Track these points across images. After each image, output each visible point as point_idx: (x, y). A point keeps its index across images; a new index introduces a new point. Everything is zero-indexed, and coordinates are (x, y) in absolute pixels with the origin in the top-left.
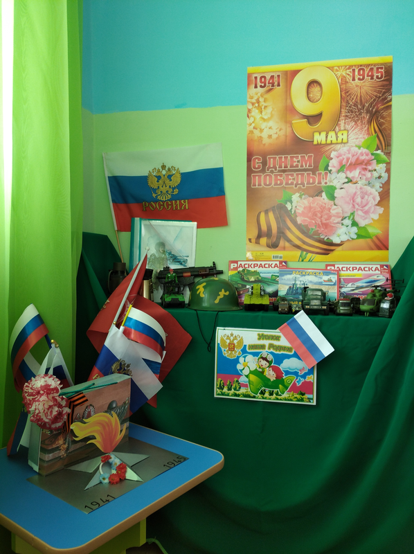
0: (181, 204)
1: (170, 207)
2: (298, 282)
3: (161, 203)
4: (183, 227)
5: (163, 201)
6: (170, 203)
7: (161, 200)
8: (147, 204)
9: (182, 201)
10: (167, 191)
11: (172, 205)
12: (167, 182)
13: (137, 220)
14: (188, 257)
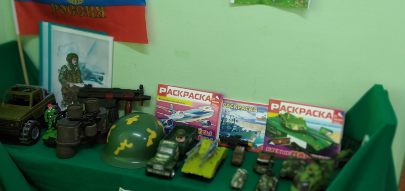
0: (95, 11)
1: (83, 13)
2: (228, 117)
3: (73, 8)
4: (97, 39)
5: (74, 5)
6: (82, 9)
7: (72, 4)
8: (57, 7)
9: (97, 8)
11: (85, 11)
13: (45, 25)
14: (104, 74)
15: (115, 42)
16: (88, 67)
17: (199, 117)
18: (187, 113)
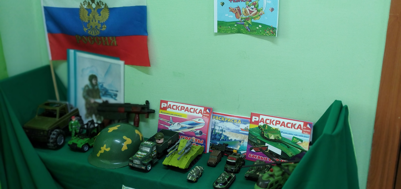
0: (109, 40)
1: (100, 42)
2: (217, 128)
3: (92, 38)
4: (111, 64)
5: (93, 36)
7: (91, 35)
8: (80, 38)
9: (110, 38)
10: (96, 26)
11: (101, 40)
12: (97, 16)
13: (72, 52)
14: (117, 91)
15: (126, 66)
16: (105, 86)
17: (192, 127)
18: (183, 124)
